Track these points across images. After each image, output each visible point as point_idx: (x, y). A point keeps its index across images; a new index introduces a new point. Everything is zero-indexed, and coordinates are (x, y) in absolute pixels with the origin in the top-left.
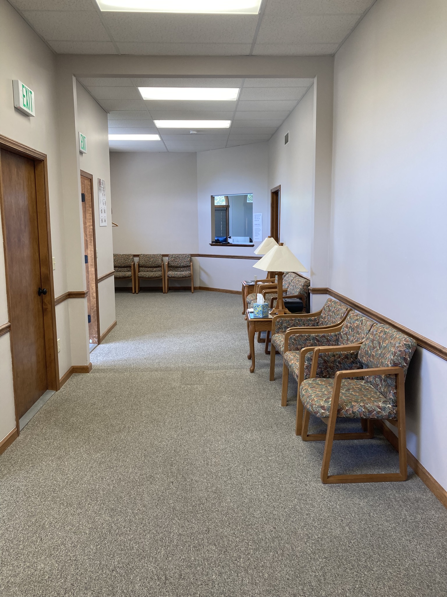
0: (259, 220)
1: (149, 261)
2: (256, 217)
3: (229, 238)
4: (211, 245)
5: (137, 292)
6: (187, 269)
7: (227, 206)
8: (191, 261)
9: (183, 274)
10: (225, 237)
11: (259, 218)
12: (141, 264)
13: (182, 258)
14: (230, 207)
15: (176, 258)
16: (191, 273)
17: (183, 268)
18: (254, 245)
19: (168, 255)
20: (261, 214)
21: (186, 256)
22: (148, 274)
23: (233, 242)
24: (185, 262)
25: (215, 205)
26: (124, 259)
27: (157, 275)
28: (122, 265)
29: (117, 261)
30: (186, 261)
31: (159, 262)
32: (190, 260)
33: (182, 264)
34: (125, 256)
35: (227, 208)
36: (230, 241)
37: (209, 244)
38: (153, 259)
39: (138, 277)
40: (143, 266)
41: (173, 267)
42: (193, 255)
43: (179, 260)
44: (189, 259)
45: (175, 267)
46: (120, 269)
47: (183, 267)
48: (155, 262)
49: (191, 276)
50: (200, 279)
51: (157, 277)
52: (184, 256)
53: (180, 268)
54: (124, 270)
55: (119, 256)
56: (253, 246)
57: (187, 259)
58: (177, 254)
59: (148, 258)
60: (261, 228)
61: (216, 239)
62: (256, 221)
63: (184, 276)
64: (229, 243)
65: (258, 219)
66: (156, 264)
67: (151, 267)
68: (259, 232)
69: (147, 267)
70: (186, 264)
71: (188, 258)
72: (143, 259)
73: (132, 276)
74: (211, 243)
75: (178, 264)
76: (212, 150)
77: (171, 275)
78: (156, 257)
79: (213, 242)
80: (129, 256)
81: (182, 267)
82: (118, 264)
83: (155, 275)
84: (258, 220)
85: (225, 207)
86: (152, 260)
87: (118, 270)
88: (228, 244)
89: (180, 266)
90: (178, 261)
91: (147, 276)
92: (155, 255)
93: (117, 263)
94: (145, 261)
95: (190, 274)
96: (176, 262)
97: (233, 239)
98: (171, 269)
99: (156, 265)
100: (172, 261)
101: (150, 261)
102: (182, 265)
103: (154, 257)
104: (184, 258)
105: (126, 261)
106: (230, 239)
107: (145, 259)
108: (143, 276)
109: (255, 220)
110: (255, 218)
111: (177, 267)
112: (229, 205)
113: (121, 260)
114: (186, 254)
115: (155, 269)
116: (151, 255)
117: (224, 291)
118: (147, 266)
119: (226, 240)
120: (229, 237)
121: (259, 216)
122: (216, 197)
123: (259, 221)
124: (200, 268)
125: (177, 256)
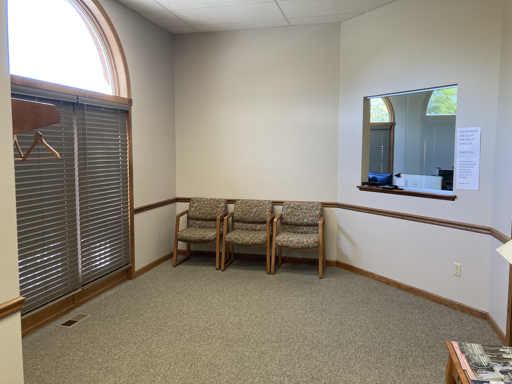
0: (471, 141)
1: (249, 212)
2: (463, 136)
3: (396, 177)
4: (361, 189)
5: (223, 267)
6: (314, 230)
7: (392, 123)
8: (322, 215)
9: (303, 242)
10: (389, 175)
11: (471, 137)
12: (236, 217)
13: (306, 209)
14: (396, 124)
15: (295, 209)
16: (319, 241)
17: (308, 228)
18: (455, 196)
19: (283, 203)
20: (479, 129)
21: (313, 207)
22: (242, 238)
23: (406, 186)
24: (311, 216)
25: (371, 122)
26: (211, 207)
27: (256, 241)
28: (207, 216)
29: (200, 209)
30: (313, 216)
31: (266, 215)
32: (320, 213)
33: (306, 220)
34: (214, 202)
35: (391, 127)
36: (398, 182)
37: (357, 187)
38: (257, 210)
39: (226, 241)
40: (239, 220)
41: (290, 225)
42: (325, 205)
43: (302, 213)
44: (317, 212)
45: (293, 224)
46: (204, 223)
47: (308, 226)
48: (259, 215)
49: (317, 247)
50: (338, 249)
51: (256, 244)
52: (310, 205)
53: (301, 227)
54: (210, 224)
55: (203, 201)
56: (453, 198)
57: (315, 212)
58: (297, 202)
59: (249, 206)
60: (476, 159)
61: (371, 176)
62: (463, 144)
63: (305, 245)
64: (396, 187)
65: (469, 140)
66: (261, 218)
67: (253, 223)
68: (470, 168)
69: (245, 222)
70: (312, 221)
71: (316, 209)
72: (240, 208)
73: (216, 238)
74: (360, 185)
75: (298, 220)
76: (369, 11)
77: (280, 243)
78: (261, 206)
79: (363, 183)
80: (218, 201)
81: (305, 226)
82: (201, 215)
83: (254, 240)
84: (468, 142)
85: (388, 124)
86: (254, 210)
87: (201, 224)
88: (395, 190)
89: (302, 224)
90: (299, 215)
91: (240, 242)
92: (260, 202)
93: (199, 214)
94: (243, 212)
95: (316, 243)
96: (295, 215)
97: (406, 181)
98: (287, 227)
99: (260, 220)
100: (288, 215)
101: (252, 213)
102: (306, 222)
103: (259, 206)
104: (309, 210)
105: (213, 210)
106: (399, 179)
107: (242, 208)
108: (233, 241)
109: (462, 142)
110: (462, 138)
111: (296, 225)
112: (396, 121)
113: (206, 208)
114: (314, 202)
115: (259, 226)
116: (254, 202)
117: (384, 280)
118: (246, 220)
119: (389, 181)
120: (396, 175)
121: (471, 133)
122: (372, 100)
123: (471, 144)
124: (339, 228)
125: (298, 206)
